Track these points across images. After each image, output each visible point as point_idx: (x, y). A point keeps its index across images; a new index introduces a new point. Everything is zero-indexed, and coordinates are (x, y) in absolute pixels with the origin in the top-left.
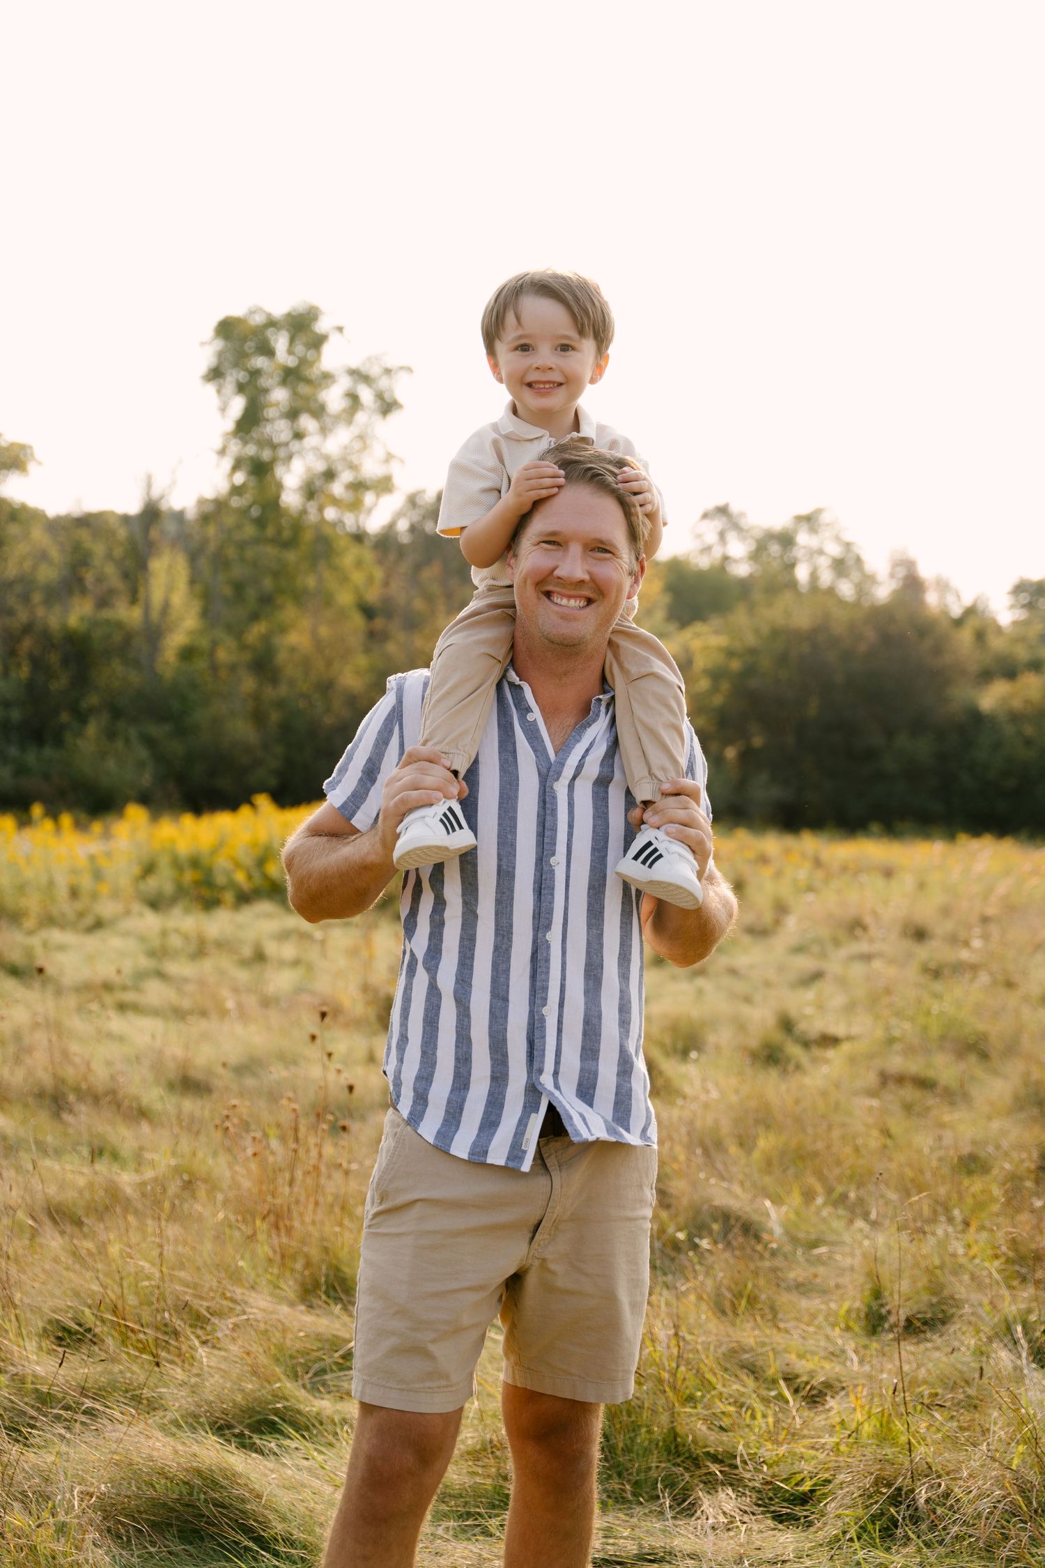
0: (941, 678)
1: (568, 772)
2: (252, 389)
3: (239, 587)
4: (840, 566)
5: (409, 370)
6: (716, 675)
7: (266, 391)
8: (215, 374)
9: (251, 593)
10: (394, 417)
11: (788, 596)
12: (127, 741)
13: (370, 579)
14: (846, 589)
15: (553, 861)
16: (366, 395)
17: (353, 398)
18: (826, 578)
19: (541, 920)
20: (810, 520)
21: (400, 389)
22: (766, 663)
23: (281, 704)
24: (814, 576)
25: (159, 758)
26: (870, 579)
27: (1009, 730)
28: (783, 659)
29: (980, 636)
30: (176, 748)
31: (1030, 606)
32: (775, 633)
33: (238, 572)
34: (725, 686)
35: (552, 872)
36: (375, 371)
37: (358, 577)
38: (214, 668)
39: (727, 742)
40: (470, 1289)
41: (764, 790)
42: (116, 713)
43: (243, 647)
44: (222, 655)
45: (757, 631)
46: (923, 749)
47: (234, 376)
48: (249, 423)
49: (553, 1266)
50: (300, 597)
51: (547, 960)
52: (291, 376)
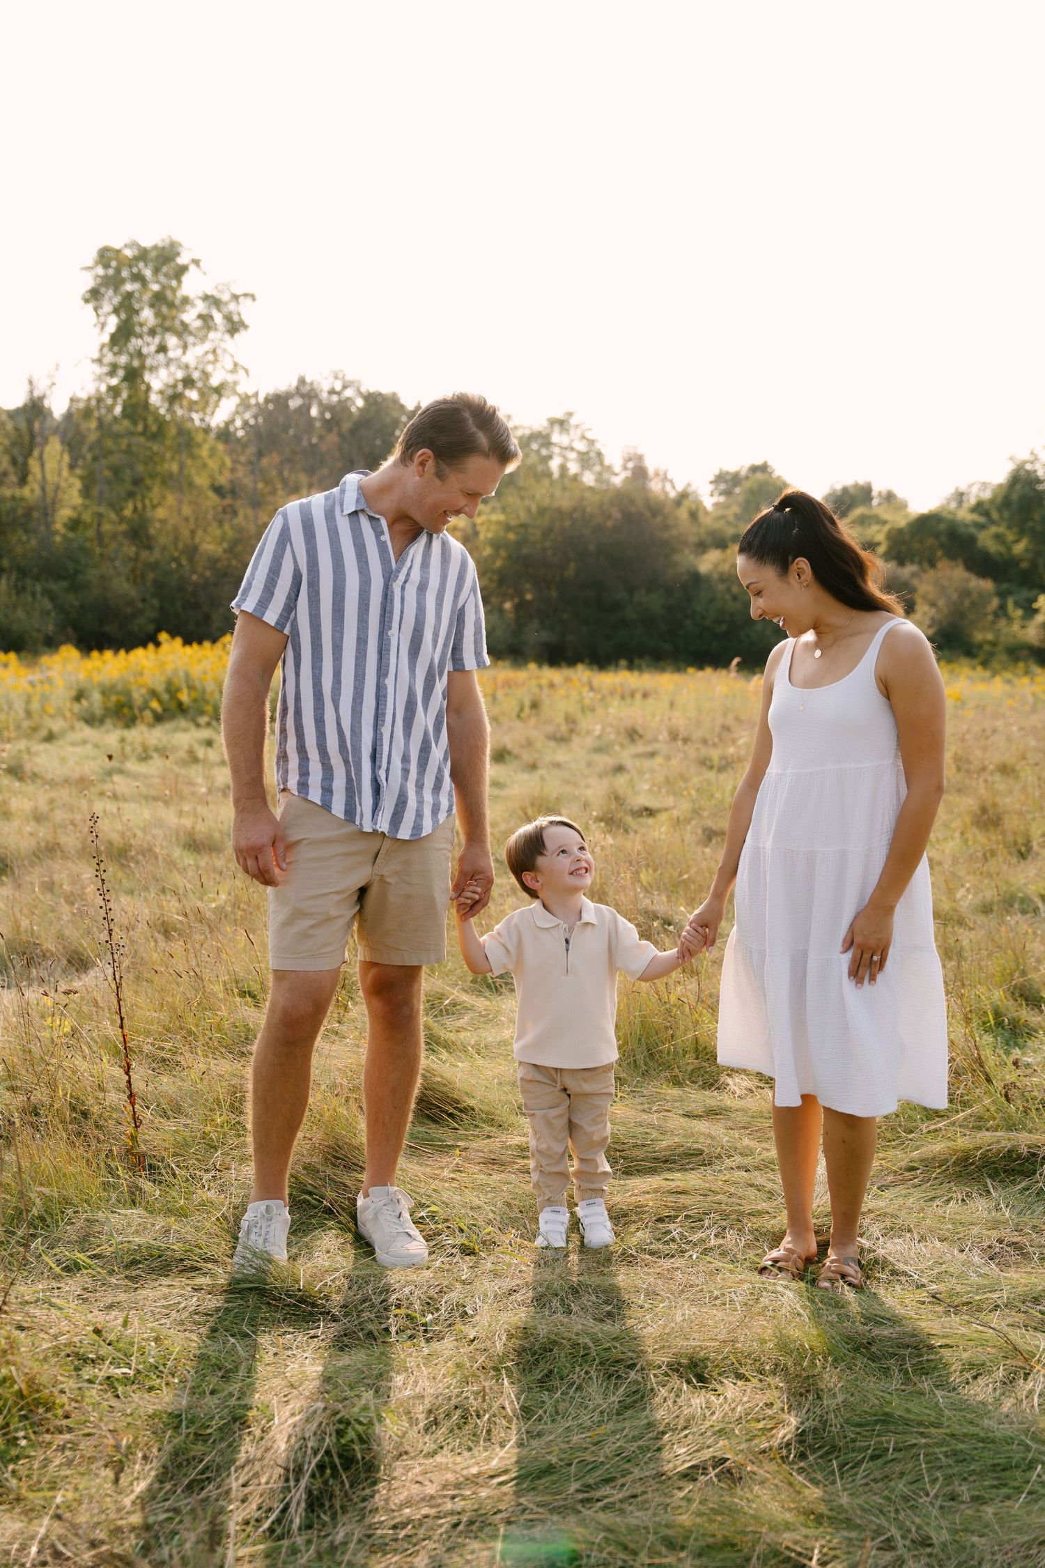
0: (669, 548)
1: (402, 577)
2: (127, 307)
3: (116, 470)
4: (586, 460)
5: (253, 297)
6: (496, 545)
7: (137, 312)
8: (94, 295)
9: (127, 475)
10: (240, 336)
11: (546, 482)
12: (34, 594)
13: (223, 465)
14: (589, 479)
15: (390, 633)
16: (218, 318)
17: (206, 319)
18: (573, 468)
19: (382, 671)
20: (562, 424)
21: (246, 311)
22: (536, 535)
23: (154, 566)
24: (563, 468)
25: (60, 608)
26: (609, 469)
27: (721, 587)
28: (547, 533)
29: (693, 515)
30: (73, 600)
31: (727, 493)
32: (542, 511)
33: (116, 459)
34: (503, 553)
35: (389, 640)
36: (225, 297)
37: (213, 464)
38: (100, 536)
39: (505, 597)
40: (337, 893)
41: (535, 634)
42: (23, 573)
43: (122, 520)
44: (107, 527)
45: (529, 510)
46: (655, 602)
47: (110, 300)
48: (122, 337)
49: (388, 880)
50: (168, 481)
51: (385, 696)
52: (159, 299)
